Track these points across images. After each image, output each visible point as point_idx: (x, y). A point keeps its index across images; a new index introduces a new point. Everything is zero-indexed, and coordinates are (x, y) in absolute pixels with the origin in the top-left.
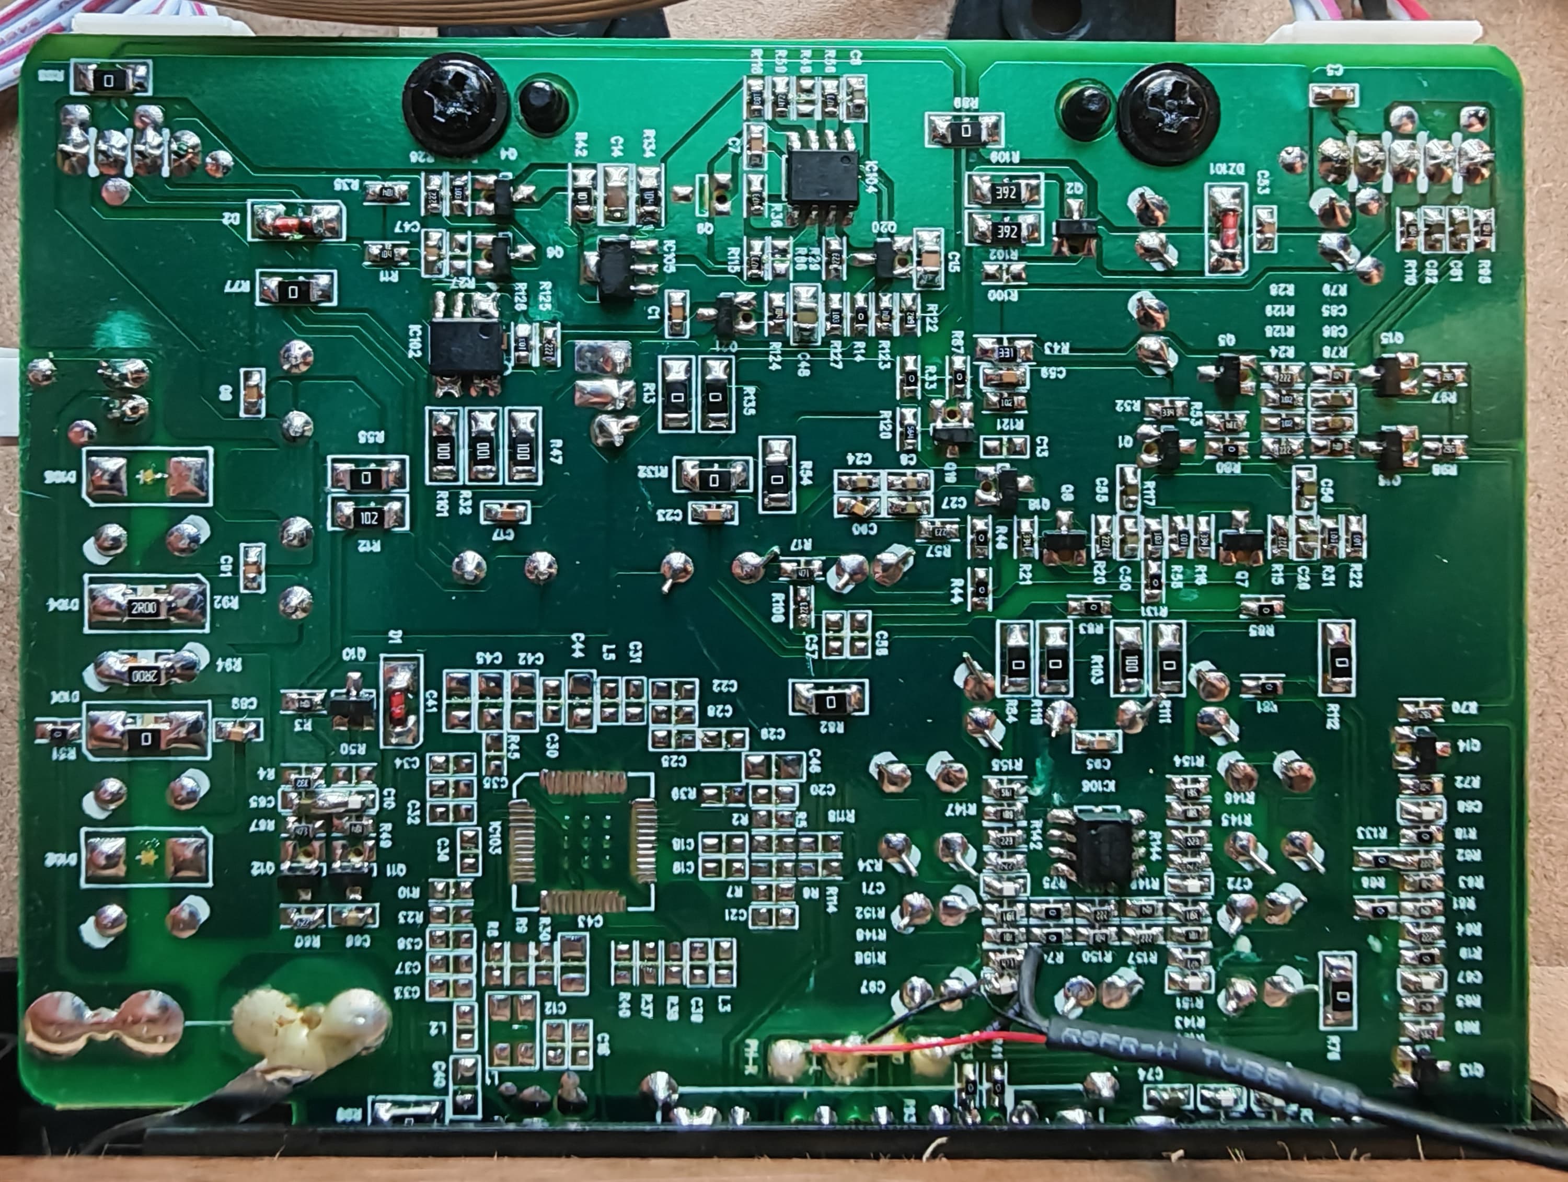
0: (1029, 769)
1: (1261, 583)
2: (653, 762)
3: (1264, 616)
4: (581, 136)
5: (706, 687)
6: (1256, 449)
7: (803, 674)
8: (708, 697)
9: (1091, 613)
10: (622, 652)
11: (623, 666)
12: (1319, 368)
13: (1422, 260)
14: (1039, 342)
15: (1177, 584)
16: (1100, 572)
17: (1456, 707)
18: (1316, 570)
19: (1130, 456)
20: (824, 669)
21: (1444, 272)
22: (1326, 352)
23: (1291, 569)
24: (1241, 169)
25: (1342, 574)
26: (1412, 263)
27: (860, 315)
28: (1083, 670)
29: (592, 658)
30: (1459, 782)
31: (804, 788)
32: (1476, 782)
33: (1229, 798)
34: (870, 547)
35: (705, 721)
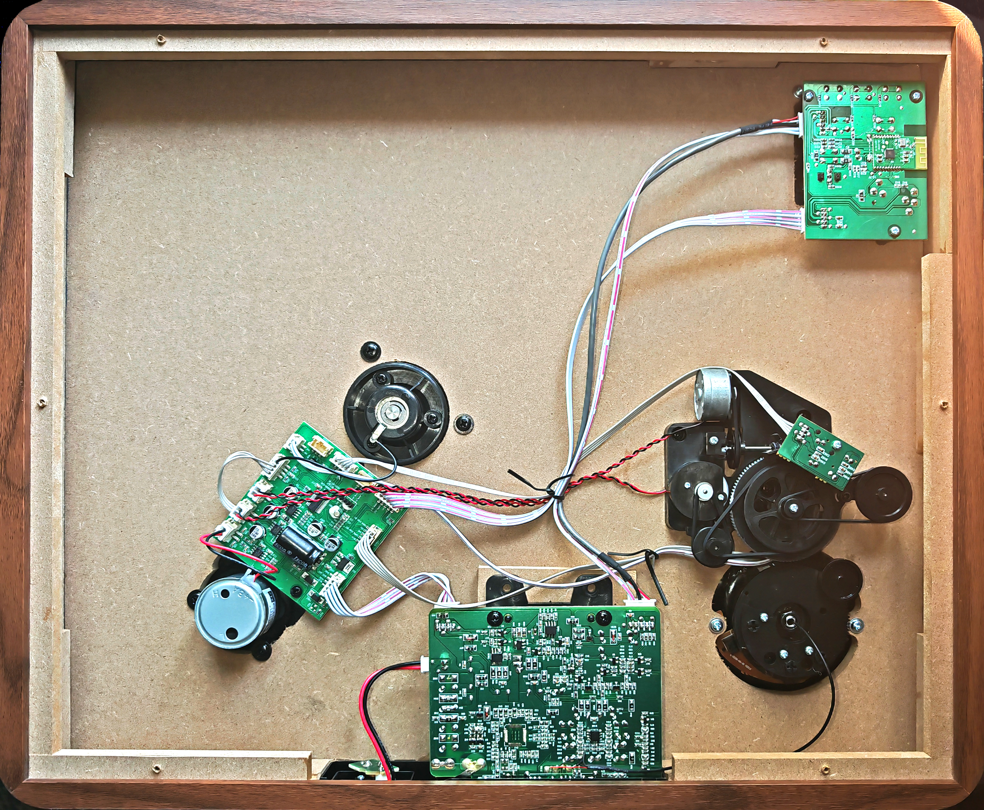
0: (584, 724)
1: (620, 694)
2: (526, 723)
3: (620, 699)
4: (514, 623)
5: (534, 711)
6: (619, 672)
7: (548, 708)
8: (534, 712)
9: (593, 698)
10: (521, 705)
11: (521, 707)
12: (628, 659)
13: (644, 642)
14: (584, 655)
15: (607, 694)
16: (594, 692)
17: (650, 713)
18: (628, 692)
19: (599, 673)
20: (552, 707)
21: (648, 643)
22: (629, 656)
23: (624, 691)
24: (615, 627)
25: (632, 692)
26: (643, 642)
27: (557, 651)
28: (592, 708)
29: (516, 706)
30: (651, 725)
31: (549, 727)
32: (653, 725)
33: (615, 728)
34: (559, 688)
35: (534, 716)
